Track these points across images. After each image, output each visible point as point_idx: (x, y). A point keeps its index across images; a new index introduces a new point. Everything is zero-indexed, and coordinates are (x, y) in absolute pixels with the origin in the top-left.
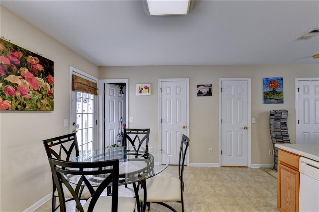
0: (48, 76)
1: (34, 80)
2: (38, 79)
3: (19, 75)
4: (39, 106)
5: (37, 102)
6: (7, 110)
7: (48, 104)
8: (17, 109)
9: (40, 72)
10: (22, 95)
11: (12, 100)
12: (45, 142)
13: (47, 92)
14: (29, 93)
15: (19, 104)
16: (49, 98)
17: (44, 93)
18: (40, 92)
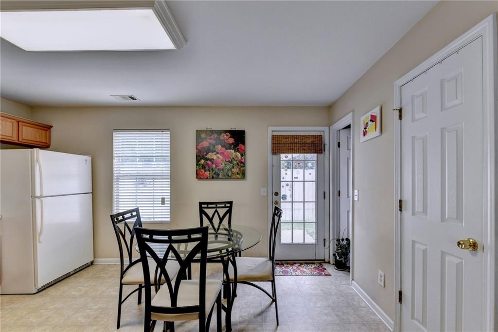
0: (238, 146)
1: (226, 153)
2: (229, 151)
3: (215, 151)
4: (230, 174)
5: (228, 171)
6: (207, 178)
7: (239, 172)
8: (213, 177)
9: (230, 145)
10: (217, 166)
11: (210, 171)
12: (201, 204)
13: (238, 161)
14: (222, 164)
15: (215, 174)
16: (239, 167)
17: (235, 162)
18: (231, 162)
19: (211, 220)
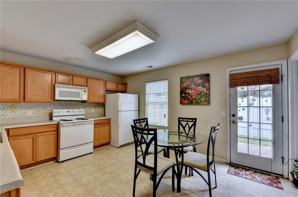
0: (205, 84)
1: (197, 89)
2: (199, 87)
3: (190, 88)
4: (199, 102)
5: (198, 100)
6: (186, 104)
7: (205, 100)
8: (189, 104)
9: (199, 84)
10: (191, 97)
11: (187, 100)
13: (204, 94)
14: (194, 96)
15: (190, 101)
16: (205, 97)
17: (202, 94)
18: (200, 94)
19: (184, 128)
